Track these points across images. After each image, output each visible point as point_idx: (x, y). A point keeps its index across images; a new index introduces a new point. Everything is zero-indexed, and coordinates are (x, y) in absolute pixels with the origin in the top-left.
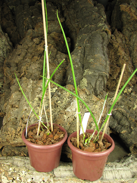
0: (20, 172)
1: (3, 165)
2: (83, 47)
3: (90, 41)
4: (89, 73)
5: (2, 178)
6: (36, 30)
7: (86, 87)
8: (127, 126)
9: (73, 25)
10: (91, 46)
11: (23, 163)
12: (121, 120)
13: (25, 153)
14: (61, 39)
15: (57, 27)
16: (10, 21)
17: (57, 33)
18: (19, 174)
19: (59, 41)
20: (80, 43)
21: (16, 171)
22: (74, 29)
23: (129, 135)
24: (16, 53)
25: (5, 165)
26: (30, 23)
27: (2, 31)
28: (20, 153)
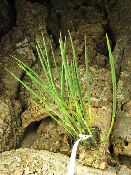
0: (42, 166)
1: (28, 157)
2: (122, 49)
3: (130, 43)
4: (126, 76)
5: (26, 168)
6: (78, 32)
7: (121, 89)
9: (116, 27)
10: (130, 48)
11: (49, 158)
13: (54, 149)
14: (102, 41)
15: (99, 30)
16: (55, 24)
17: (98, 36)
18: (42, 167)
19: (100, 43)
20: (119, 45)
21: (39, 164)
22: (116, 31)
24: (58, 53)
25: (30, 157)
26: (74, 26)
27: (47, 33)
28: (49, 148)
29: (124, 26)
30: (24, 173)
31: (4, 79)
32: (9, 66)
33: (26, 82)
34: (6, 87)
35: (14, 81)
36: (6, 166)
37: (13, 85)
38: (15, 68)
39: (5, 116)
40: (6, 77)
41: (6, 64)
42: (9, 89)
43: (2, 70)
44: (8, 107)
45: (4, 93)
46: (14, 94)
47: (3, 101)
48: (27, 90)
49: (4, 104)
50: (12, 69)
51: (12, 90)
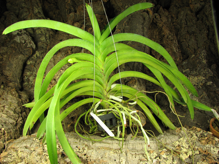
2: (122, 30)
3: (130, 23)
6: (78, 13)
7: (123, 69)
8: (167, 105)
9: (118, 4)
10: (130, 28)
12: (160, 100)
14: (104, 21)
15: (100, 8)
16: (52, 5)
17: (99, 16)
19: (102, 23)
20: (120, 25)
22: (118, 8)
23: (168, 114)
24: (58, 38)
26: (72, 6)
27: (44, 16)
29: (124, 5)
30: (43, 150)
31: (5, 71)
32: (9, 57)
33: (29, 72)
34: (9, 80)
35: (16, 72)
36: (27, 147)
37: (16, 76)
38: (15, 58)
39: (14, 108)
40: (7, 69)
41: (5, 55)
42: (13, 81)
43: (2, 62)
44: (15, 99)
45: (8, 86)
46: (18, 85)
47: (10, 93)
48: (30, 80)
49: (11, 96)
50: (12, 59)
51: (15, 82)
